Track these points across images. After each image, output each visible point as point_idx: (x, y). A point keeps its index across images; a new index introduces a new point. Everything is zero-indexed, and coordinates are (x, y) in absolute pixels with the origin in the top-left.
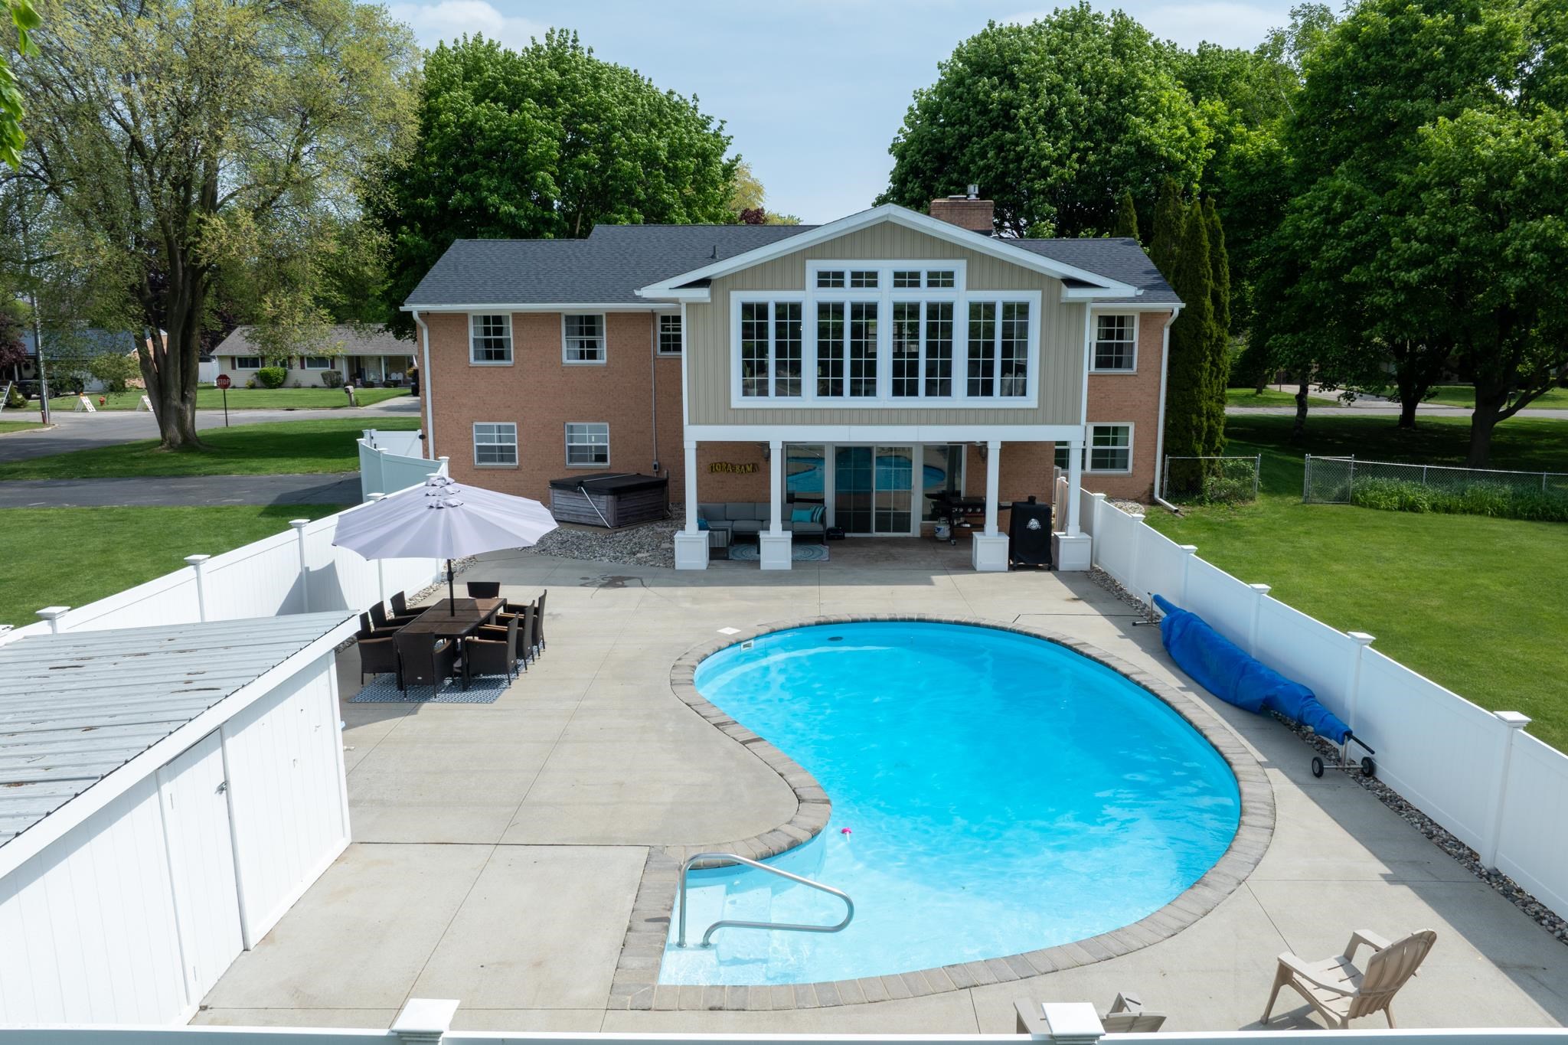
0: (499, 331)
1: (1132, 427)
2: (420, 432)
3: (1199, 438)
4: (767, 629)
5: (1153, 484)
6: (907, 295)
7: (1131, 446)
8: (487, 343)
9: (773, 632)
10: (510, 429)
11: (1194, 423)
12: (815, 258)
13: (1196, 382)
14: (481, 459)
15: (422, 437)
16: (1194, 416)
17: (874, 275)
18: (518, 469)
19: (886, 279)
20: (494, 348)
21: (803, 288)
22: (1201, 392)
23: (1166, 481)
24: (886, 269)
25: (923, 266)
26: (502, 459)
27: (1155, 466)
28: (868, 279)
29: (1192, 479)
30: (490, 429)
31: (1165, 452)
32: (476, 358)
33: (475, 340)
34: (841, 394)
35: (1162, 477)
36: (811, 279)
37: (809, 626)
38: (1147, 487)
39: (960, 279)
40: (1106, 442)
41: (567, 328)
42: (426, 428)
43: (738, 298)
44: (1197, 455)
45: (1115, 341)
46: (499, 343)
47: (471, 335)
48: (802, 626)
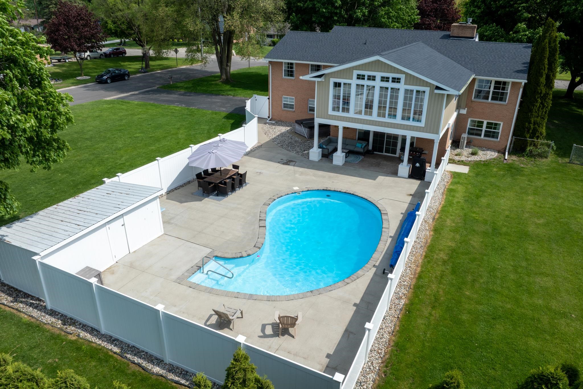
0: (292, 68)
1: (502, 124)
2: (268, 97)
3: (528, 132)
4: (307, 189)
5: (506, 146)
6: (385, 84)
7: (500, 131)
8: (288, 71)
9: (308, 190)
10: (293, 99)
11: (526, 126)
12: (356, 70)
13: (531, 111)
14: (284, 107)
15: (269, 99)
16: (527, 124)
17: (374, 77)
18: (294, 111)
19: (378, 79)
20: (290, 73)
21: (352, 79)
22: (532, 115)
23: (512, 146)
24: (378, 75)
25: (391, 75)
26: (290, 108)
27: (508, 139)
28: (372, 78)
29: (523, 146)
30: (287, 98)
31: (514, 134)
32: (285, 76)
33: (285, 70)
34: (361, 114)
35: (511, 144)
36: (355, 76)
37: (320, 190)
38: (504, 147)
39: (403, 81)
40: (491, 128)
41: (311, 68)
42: (269, 96)
43: (332, 80)
44: (527, 138)
45: (500, 91)
46: (292, 72)
47: (284, 68)
48: (318, 190)
